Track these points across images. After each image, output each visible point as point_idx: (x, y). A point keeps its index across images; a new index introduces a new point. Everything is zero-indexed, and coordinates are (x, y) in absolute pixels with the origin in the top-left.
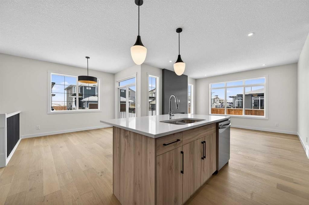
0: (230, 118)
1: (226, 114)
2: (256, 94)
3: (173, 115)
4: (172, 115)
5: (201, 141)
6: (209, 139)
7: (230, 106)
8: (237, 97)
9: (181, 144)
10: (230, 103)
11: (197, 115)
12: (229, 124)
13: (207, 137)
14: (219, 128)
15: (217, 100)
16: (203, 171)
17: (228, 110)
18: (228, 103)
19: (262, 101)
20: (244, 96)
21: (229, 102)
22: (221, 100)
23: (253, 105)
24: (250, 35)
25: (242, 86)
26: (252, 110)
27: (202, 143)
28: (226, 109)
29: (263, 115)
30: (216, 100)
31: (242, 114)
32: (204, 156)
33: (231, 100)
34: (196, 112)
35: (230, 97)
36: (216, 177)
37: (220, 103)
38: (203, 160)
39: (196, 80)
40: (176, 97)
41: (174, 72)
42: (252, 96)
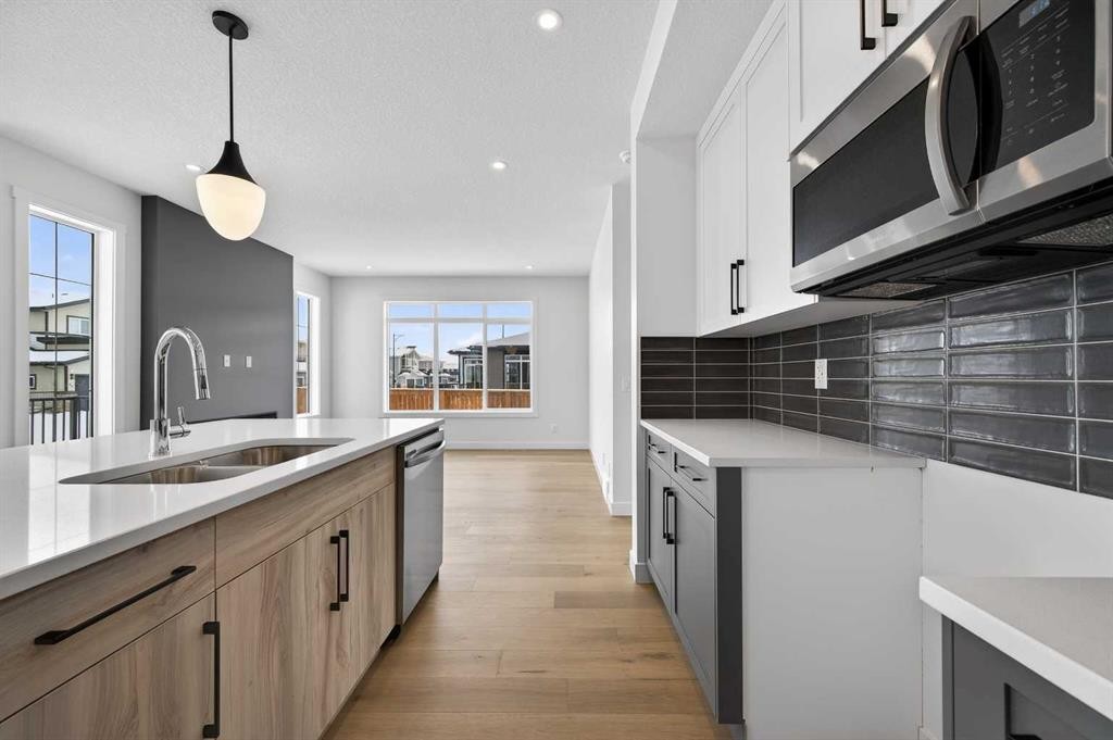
0: (443, 422)
1: (436, 409)
2: (514, 346)
3: (178, 429)
4: (170, 429)
5: (328, 535)
6: (365, 516)
7: (452, 380)
8: (470, 353)
9: (208, 587)
10: (451, 373)
11: (334, 420)
12: (439, 444)
13: (357, 509)
14: (406, 465)
15: (413, 363)
16: (338, 656)
17: (443, 394)
18: (445, 371)
19: (526, 366)
20: (484, 351)
21: (448, 368)
22: (426, 362)
23: (507, 378)
24: (499, 166)
25: (479, 320)
26: (504, 393)
27: (334, 540)
28: (436, 390)
29: (529, 406)
30: (410, 360)
31: (481, 408)
32: (343, 592)
33: (453, 362)
34: (331, 411)
35: (451, 352)
36: (394, 652)
37: (421, 370)
38: (336, 614)
39: (333, 283)
40: (194, 341)
41: (204, 218)
42: (506, 353)
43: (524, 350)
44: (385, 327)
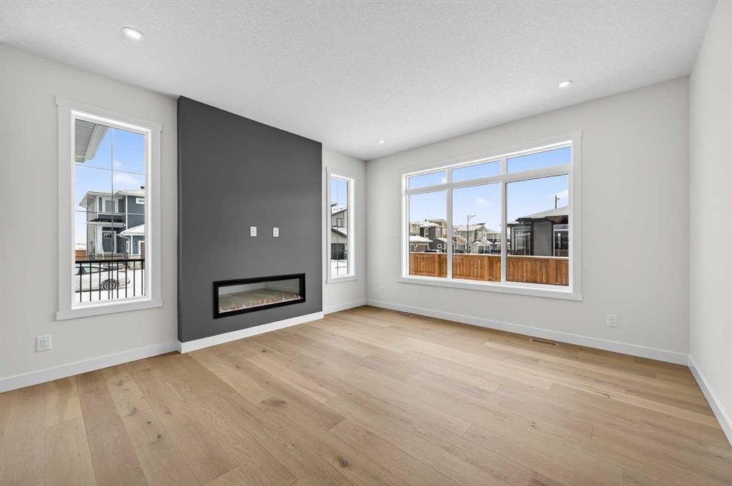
1: (449, 278)
8: (518, 225)
29: (567, 285)
31: (498, 280)
34: (366, 273)
39: (367, 163)
42: (553, 223)
43: (565, 220)
44: (404, 198)
